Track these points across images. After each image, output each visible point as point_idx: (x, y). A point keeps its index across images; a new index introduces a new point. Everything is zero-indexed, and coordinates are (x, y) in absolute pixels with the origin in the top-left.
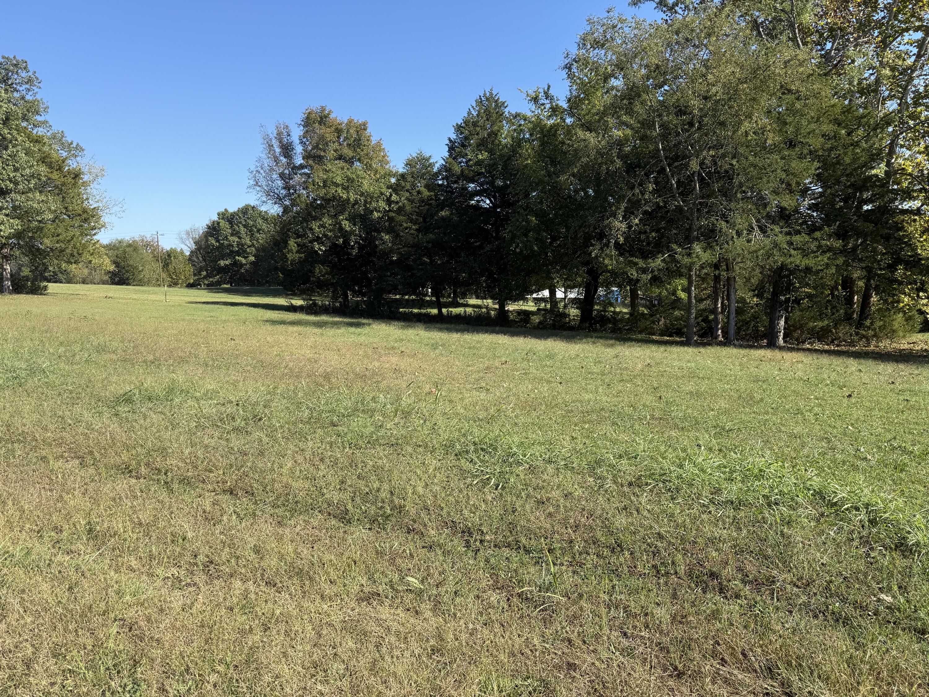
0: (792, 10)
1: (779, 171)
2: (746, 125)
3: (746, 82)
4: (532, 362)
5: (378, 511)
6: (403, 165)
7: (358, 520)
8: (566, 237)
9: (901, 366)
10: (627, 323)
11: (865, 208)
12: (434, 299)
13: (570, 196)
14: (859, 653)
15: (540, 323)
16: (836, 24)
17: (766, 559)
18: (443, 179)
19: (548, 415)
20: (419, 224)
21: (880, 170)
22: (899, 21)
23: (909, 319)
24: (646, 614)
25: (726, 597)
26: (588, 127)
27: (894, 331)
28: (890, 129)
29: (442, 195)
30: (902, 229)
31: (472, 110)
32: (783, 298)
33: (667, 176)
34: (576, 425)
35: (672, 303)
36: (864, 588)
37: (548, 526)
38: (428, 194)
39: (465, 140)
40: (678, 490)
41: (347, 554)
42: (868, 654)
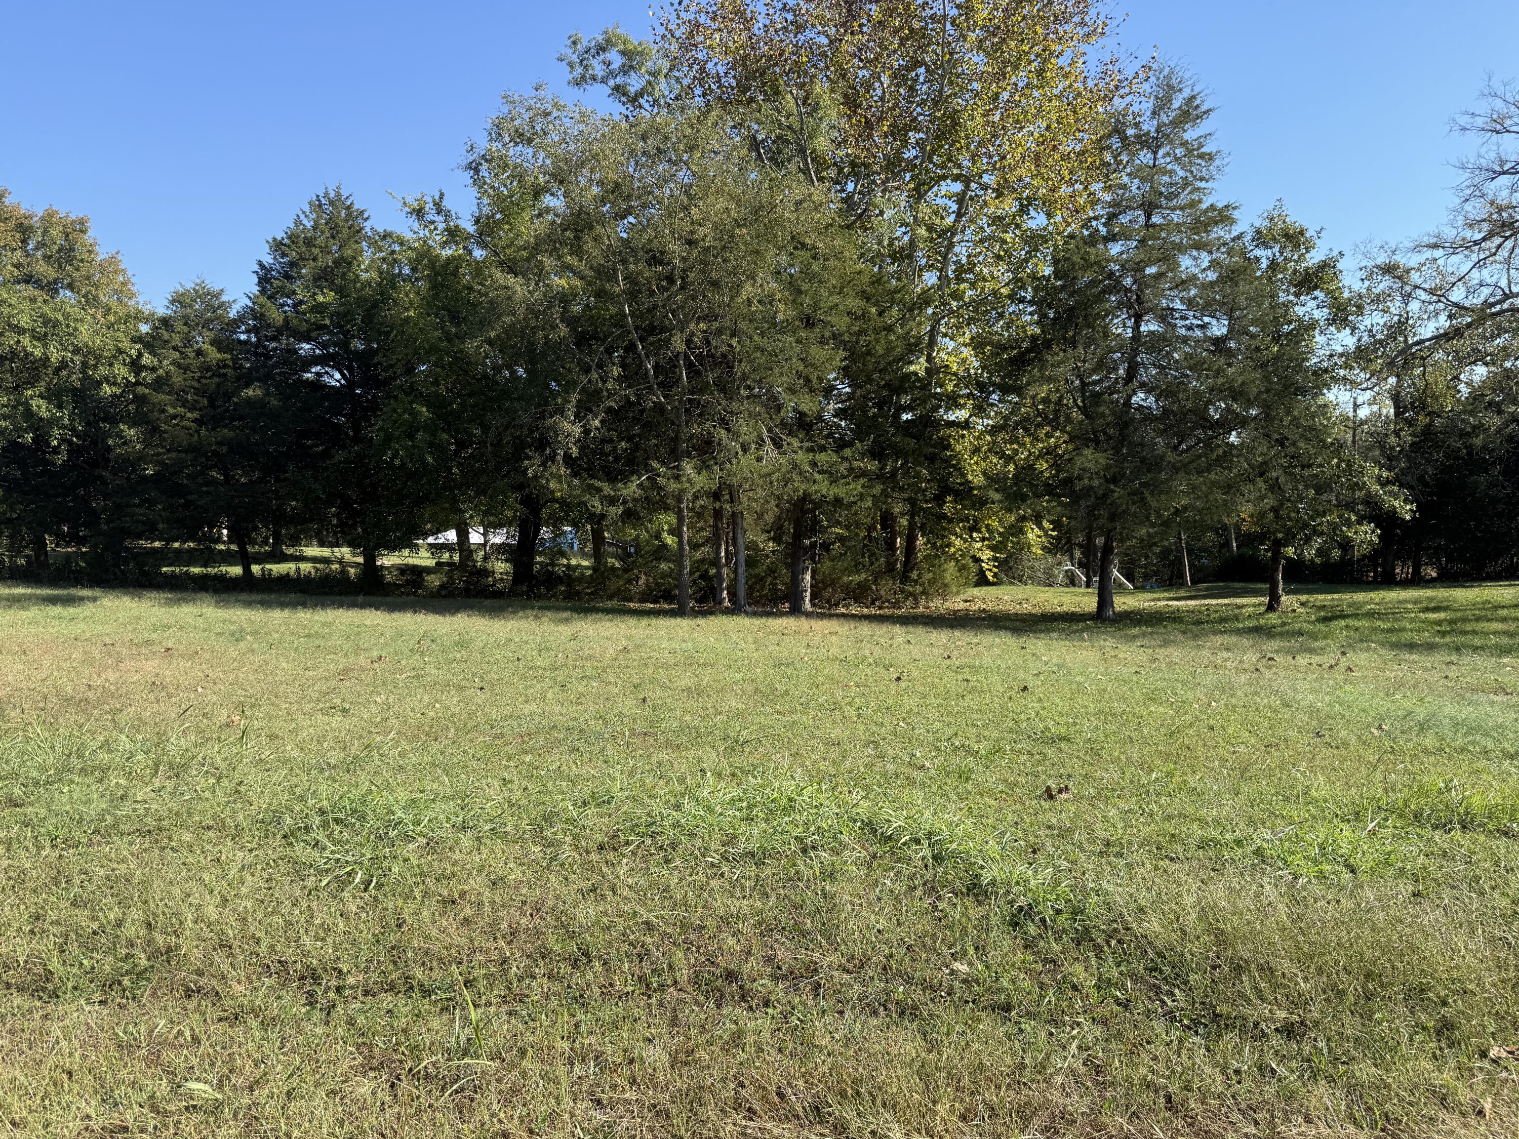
0: (802, 129)
1: (794, 360)
2: (748, 290)
3: (744, 226)
4: (429, 655)
5: (120, 964)
6: (166, 303)
7: (75, 988)
8: (482, 443)
9: (957, 633)
10: (590, 583)
11: (905, 417)
12: (234, 547)
13: (485, 376)
14: (933, 1056)
15: (442, 587)
16: (858, 157)
17: (804, 937)
18: (248, 331)
19: (459, 746)
20: (200, 410)
21: (919, 367)
22: (935, 165)
23: (962, 568)
24: (632, 1061)
25: (751, 1008)
26: (511, 267)
27: (946, 586)
28: (930, 311)
29: (247, 359)
30: (948, 447)
31: (302, 217)
32: (807, 542)
33: (639, 356)
34: (509, 760)
35: (655, 551)
36: (934, 958)
37: (464, 941)
38: (219, 356)
39: (291, 268)
40: (674, 846)
41: (51, 1062)
42: (945, 1056)
